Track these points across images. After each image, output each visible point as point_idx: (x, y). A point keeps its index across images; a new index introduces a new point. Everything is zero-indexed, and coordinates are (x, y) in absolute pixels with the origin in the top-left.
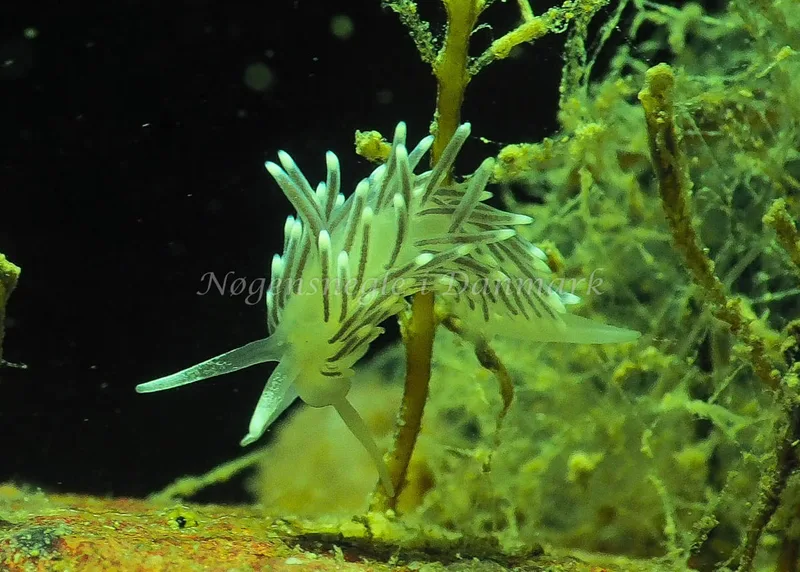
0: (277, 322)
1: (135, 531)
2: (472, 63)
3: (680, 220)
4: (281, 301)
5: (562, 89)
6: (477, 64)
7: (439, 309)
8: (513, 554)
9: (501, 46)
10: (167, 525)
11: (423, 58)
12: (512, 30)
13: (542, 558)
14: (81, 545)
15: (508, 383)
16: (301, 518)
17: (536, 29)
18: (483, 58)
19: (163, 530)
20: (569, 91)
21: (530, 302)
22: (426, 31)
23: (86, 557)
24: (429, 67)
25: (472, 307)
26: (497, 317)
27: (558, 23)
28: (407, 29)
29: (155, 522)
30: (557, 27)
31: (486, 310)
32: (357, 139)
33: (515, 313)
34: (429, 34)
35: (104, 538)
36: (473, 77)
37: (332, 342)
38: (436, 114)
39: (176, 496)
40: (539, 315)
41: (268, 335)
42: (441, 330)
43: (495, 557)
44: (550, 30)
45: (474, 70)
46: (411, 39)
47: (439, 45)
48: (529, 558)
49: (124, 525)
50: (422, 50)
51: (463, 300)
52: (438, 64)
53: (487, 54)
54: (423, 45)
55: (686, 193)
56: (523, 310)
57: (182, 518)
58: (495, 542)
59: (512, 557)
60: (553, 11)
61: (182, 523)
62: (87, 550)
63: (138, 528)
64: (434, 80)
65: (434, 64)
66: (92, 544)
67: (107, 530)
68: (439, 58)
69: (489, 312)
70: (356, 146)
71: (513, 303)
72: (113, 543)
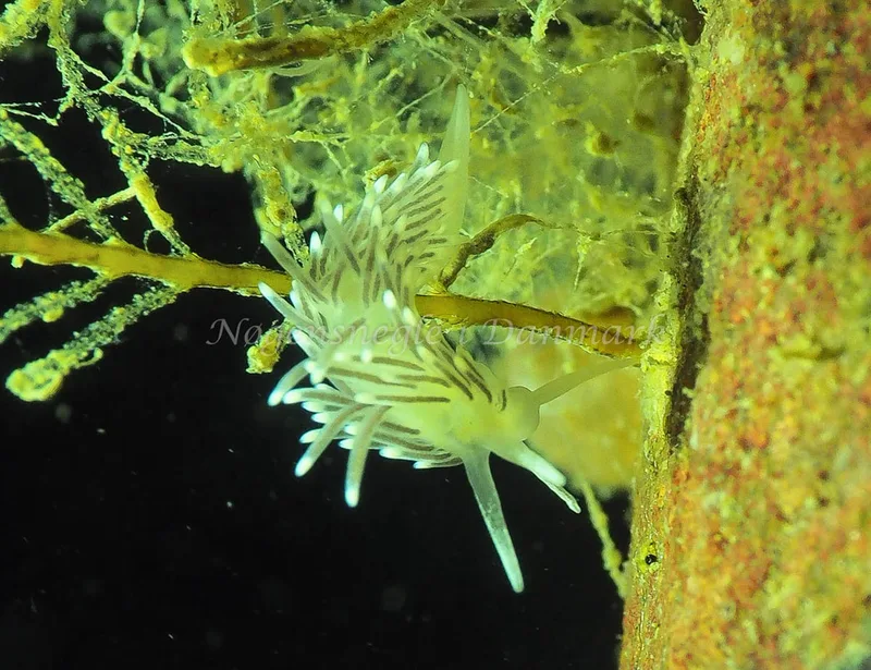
0: (449, 455)
1: (660, 605)
2: (177, 251)
3: (343, 40)
4: (427, 449)
5: (200, 163)
6: (178, 246)
7: (432, 290)
8: (685, 219)
9: (160, 221)
10: (654, 574)
11: (172, 301)
12: (143, 209)
13: (689, 190)
14: (675, 661)
15: (510, 219)
16: (647, 437)
17: (141, 183)
18: (172, 241)
19: (659, 579)
20: (203, 157)
21: (426, 196)
22: (144, 297)
23: (689, 656)
24: (181, 296)
25: (431, 255)
26: (442, 229)
27: (136, 162)
28: (141, 317)
29: (651, 587)
30: (141, 163)
31: (435, 242)
32: (256, 371)
33: (439, 211)
34: (146, 295)
35: (669, 639)
36: (192, 251)
37: (471, 398)
38: (231, 290)
39: (621, 568)
40: (440, 188)
41: (463, 465)
42: (454, 288)
43: (689, 238)
44: (144, 170)
45: (185, 249)
46: (153, 314)
47: (159, 285)
48: (690, 203)
49: (653, 618)
50: (164, 303)
51: (423, 263)
52: (178, 286)
53: (168, 235)
54: (158, 301)
55: (316, 32)
56: (435, 204)
57: (647, 559)
58: (674, 238)
59: (689, 220)
60: (123, 166)
61: (651, 559)
62: (681, 655)
63: (657, 603)
64: (195, 290)
65: (179, 291)
66: (675, 650)
67: (659, 636)
68: (172, 285)
69: (436, 237)
70: (263, 373)
71: (428, 213)
72: (673, 628)
